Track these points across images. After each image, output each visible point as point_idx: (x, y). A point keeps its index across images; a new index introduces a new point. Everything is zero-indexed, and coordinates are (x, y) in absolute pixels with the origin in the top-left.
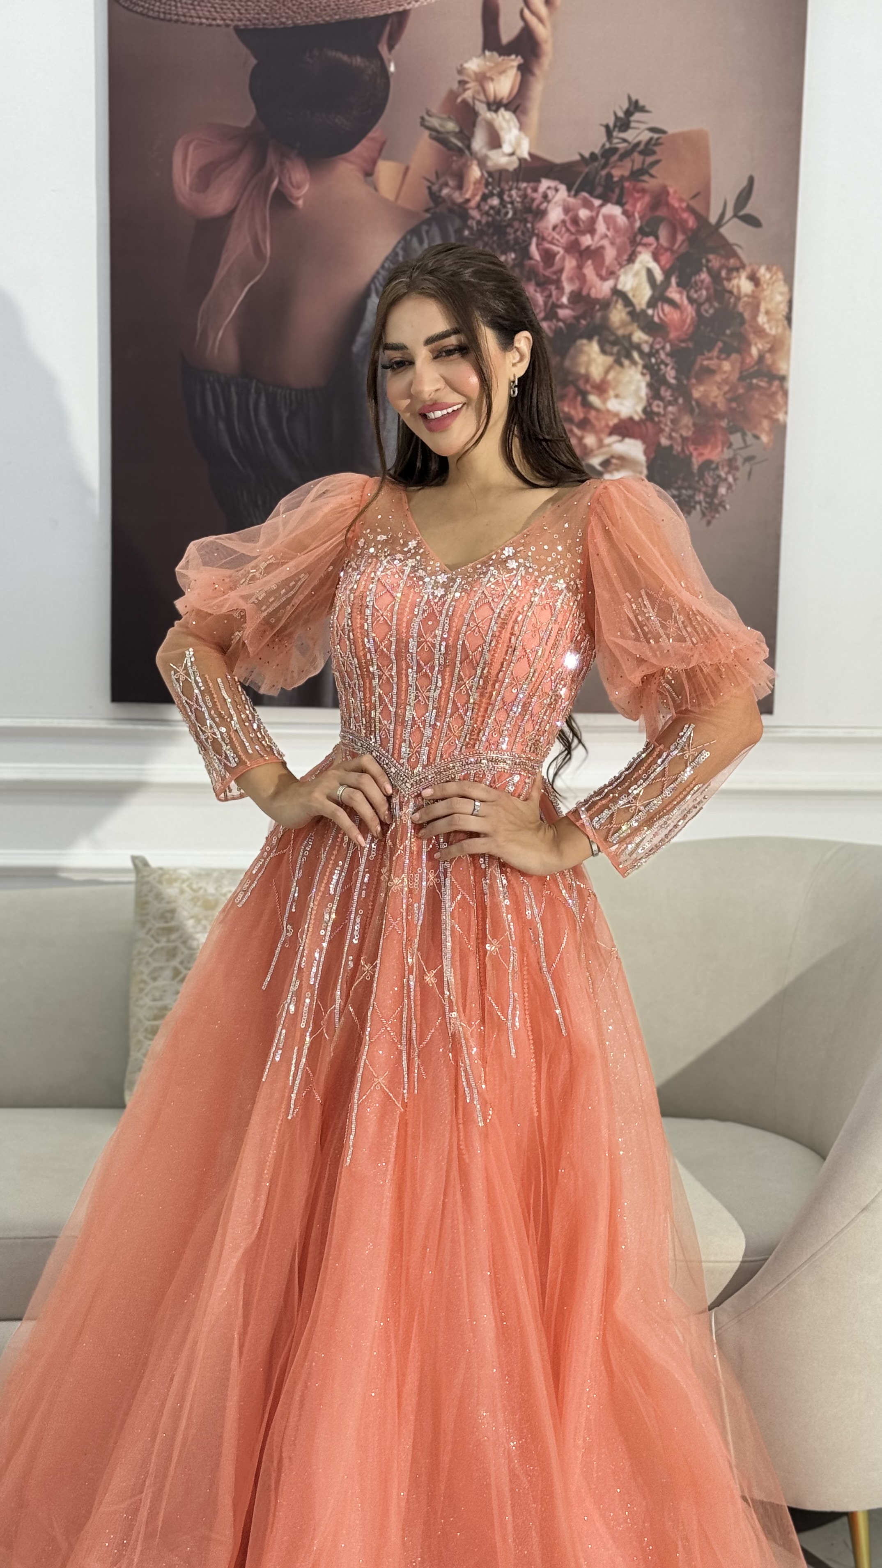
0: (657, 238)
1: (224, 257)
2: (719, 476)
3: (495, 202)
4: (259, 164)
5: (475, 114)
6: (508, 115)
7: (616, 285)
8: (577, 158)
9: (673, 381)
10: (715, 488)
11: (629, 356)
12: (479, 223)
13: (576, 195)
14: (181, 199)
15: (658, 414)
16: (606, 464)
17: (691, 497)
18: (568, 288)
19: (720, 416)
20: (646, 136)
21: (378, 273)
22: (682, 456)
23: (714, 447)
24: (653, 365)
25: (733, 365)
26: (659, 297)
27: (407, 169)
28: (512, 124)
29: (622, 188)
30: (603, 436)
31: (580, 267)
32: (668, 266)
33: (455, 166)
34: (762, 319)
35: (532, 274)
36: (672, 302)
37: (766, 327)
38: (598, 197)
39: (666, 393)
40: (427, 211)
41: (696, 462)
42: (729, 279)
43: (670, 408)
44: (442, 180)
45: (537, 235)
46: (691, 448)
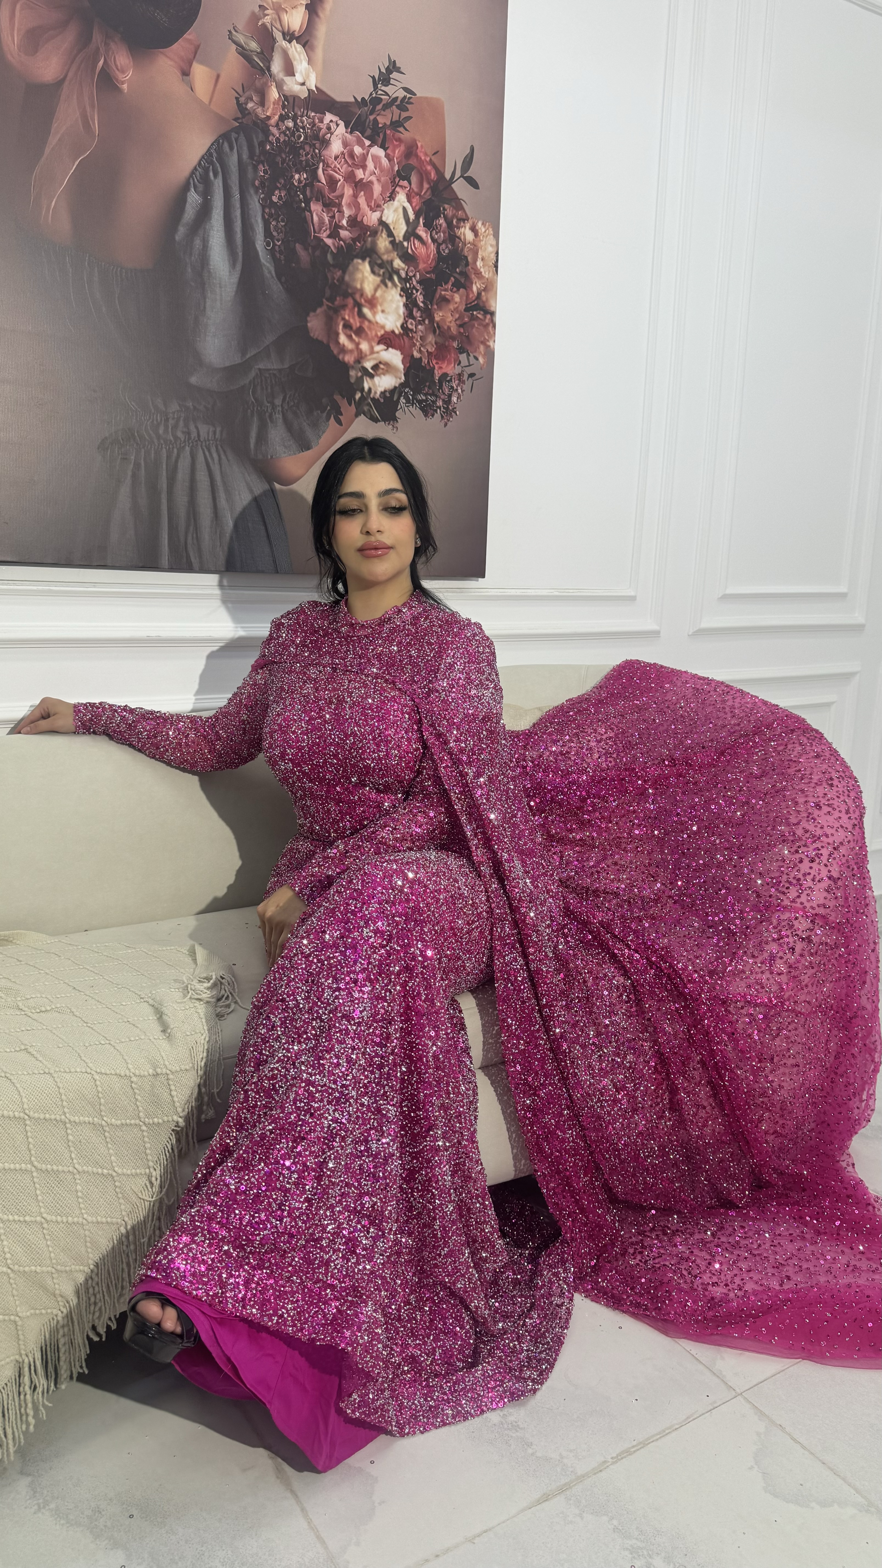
0: (410, 184)
1: (55, 125)
2: (452, 387)
3: (290, 124)
4: (85, 40)
5: (274, 40)
6: (299, 47)
7: (381, 217)
8: (353, 100)
9: (421, 305)
10: (450, 396)
11: (391, 279)
12: (278, 139)
13: (351, 133)
14: (9, 57)
15: (411, 330)
16: (376, 367)
17: (434, 402)
18: (347, 212)
19: (453, 338)
20: (401, 94)
21: (195, 169)
22: (428, 368)
23: (449, 363)
24: (408, 289)
25: (461, 298)
26: (411, 234)
27: (218, 76)
28: (302, 57)
29: (385, 134)
30: (374, 344)
31: (355, 196)
32: (417, 208)
33: (258, 84)
34: (479, 264)
35: (320, 196)
36: (420, 238)
37: (482, 270)
38: (367, 138)
39: (417, 314)
40: (236, 119)
41: (437, 374)
42: (458, 228)
43: (420, 327)
44: (247, 94)
45: (323, 161)
46: (434, 362)
